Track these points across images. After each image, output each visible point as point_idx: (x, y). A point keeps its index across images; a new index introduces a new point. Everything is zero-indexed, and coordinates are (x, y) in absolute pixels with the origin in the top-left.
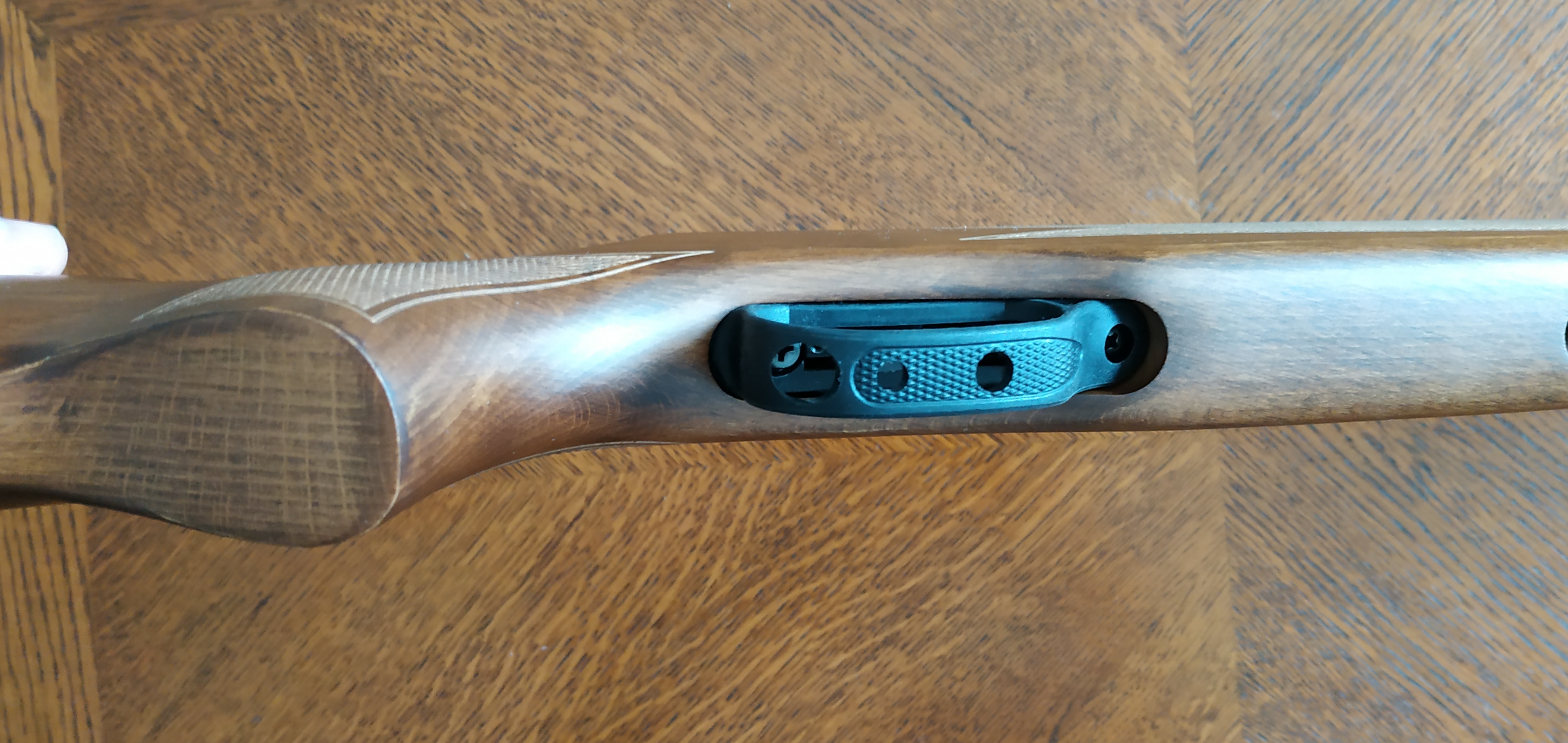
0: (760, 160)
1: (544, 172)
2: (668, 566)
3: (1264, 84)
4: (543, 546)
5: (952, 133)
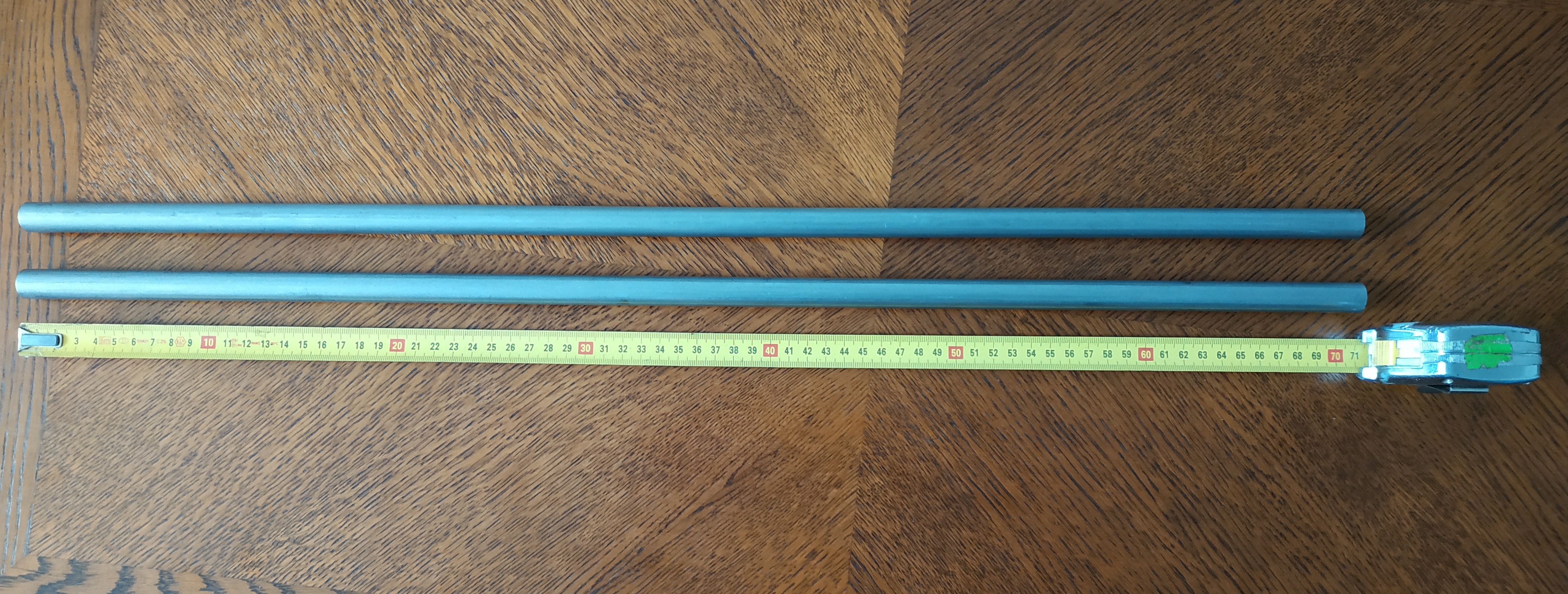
0: (607, 51)
1: (454, 29)
3: (953, 68)
5: (741, 60)
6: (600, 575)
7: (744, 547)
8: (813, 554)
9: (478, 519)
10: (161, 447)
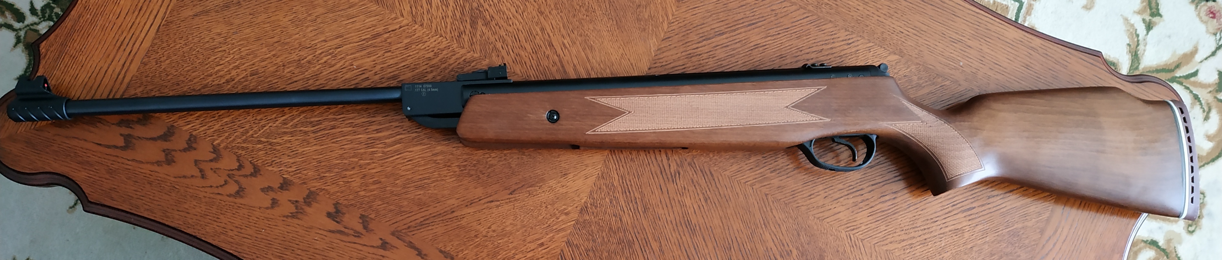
2: (415, 65)
3: (697, 26)
4: (375, 33)
6: (427, 217)
7: (507, 229)
8: (542, 244)
9: (373, 165)
10: (215, 70)
